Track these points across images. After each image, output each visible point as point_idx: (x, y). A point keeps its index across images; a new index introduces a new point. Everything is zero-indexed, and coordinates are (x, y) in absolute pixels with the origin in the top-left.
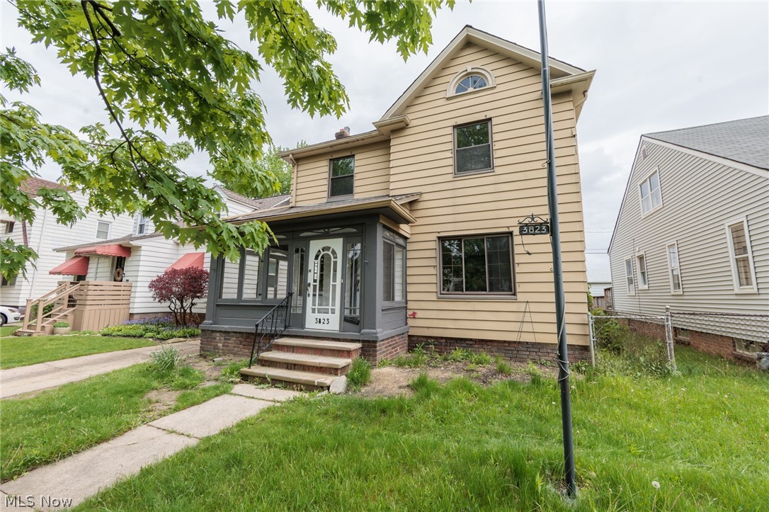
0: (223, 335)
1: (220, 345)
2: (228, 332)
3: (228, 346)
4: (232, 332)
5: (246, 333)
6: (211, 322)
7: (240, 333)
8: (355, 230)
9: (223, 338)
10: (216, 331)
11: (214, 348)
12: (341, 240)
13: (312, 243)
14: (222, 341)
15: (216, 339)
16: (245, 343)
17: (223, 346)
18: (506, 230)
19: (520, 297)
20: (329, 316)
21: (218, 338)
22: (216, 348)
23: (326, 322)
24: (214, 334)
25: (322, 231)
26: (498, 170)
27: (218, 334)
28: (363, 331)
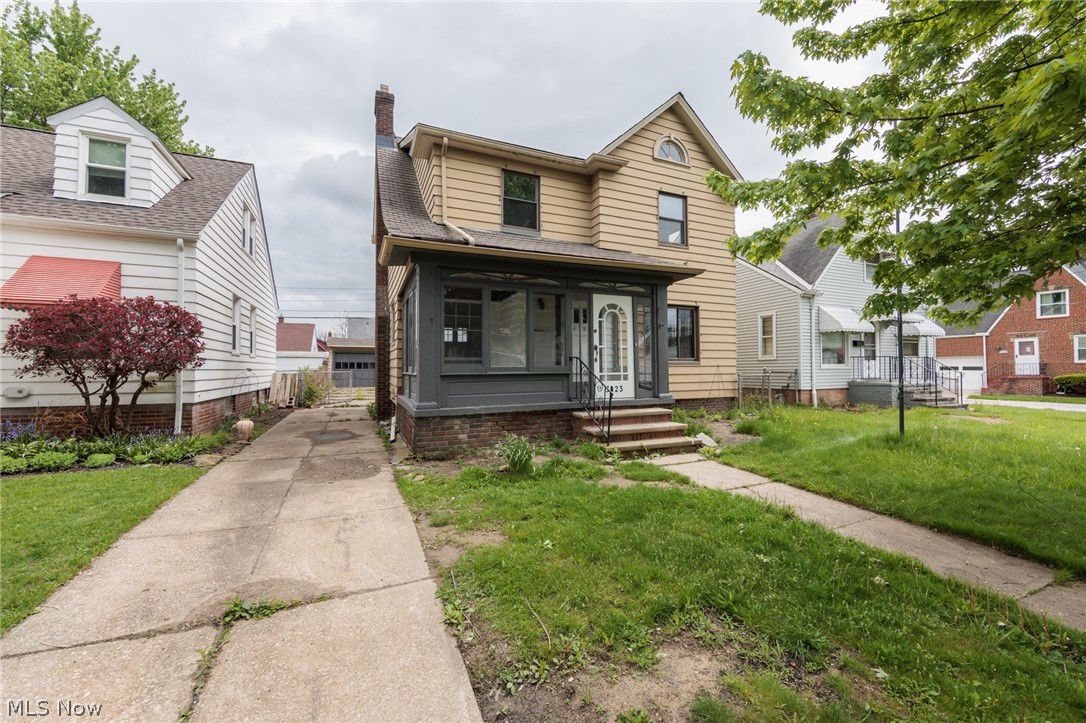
0: (468, 421)
1: (463, 437)
2: (480, 416)
3: (479, 436)
4: (486, 415)
5: (512, 414)
6: (435, 403)
7: (499, 414)
8: (643, 290)
9: (467, 426)
10: (452, 417)
11: (449, 444)
12: (629, 299)
13: (596, 297)
14: (467, 431)
15: (452, 428)
16: (511, 427)
17: (469, 437)
18: (694, 304)
19: (702, 362)
20: (621, 382)
21: (457, 427)
22: (454, 441)
23: (619, 389)
24: (448, 423)
25: (607, 284)
26: (691, 249)
27: (458, 422)
28: (661, 395)
